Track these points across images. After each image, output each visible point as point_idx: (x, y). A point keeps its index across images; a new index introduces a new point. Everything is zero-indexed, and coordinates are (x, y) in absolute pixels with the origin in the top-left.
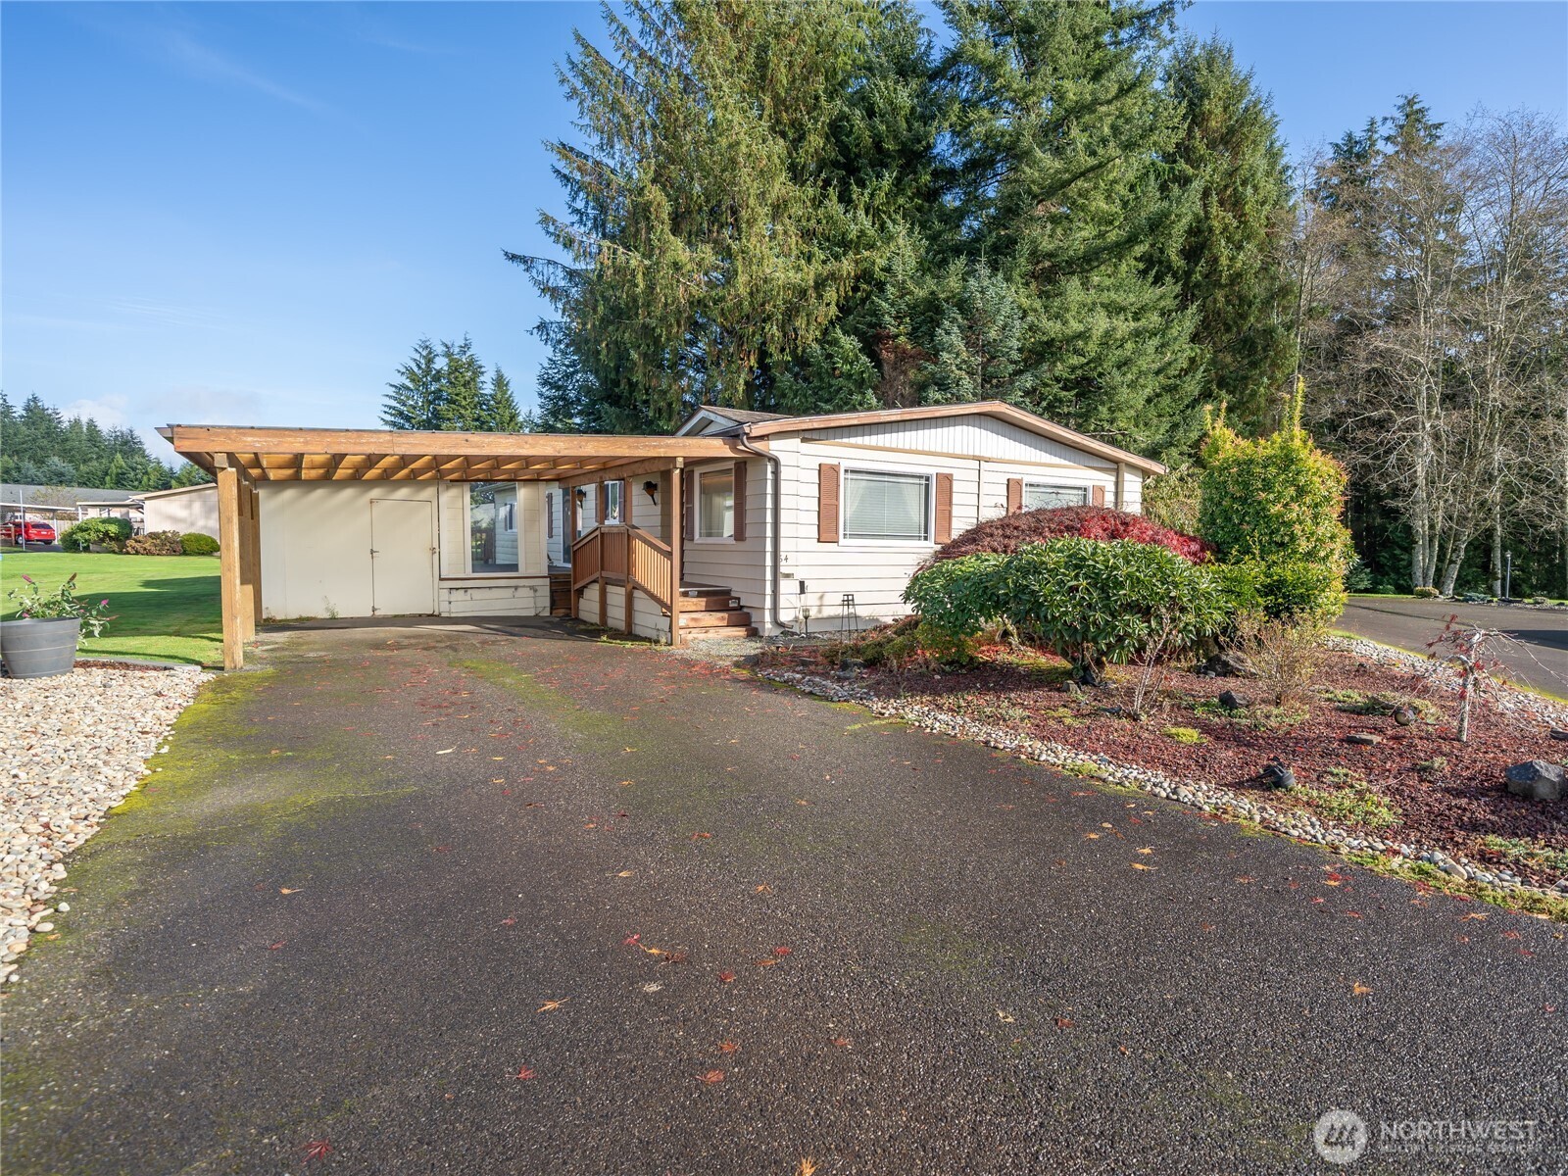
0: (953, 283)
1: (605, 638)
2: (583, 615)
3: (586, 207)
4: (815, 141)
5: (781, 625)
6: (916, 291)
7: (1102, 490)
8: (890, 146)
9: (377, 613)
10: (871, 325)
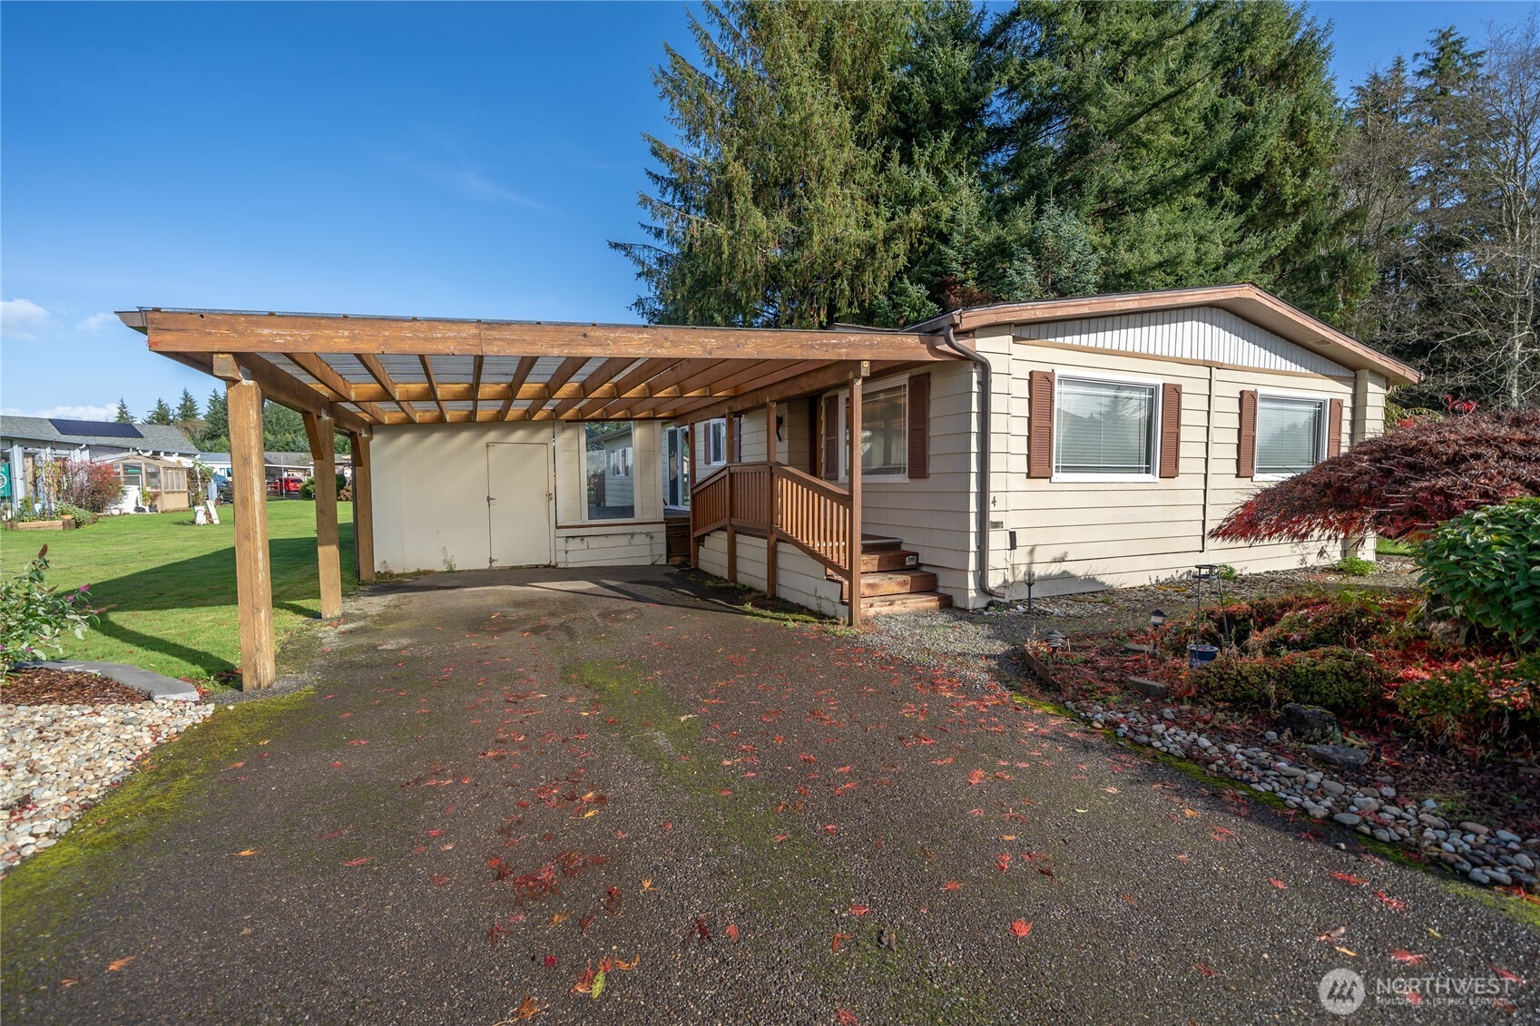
0: (1022, 226)
1: (748, 607)
2: (703, 565)
3: (673, 200)
4: (878, 109)
5: (990, 593)
6: (982, 237)
7: (1340, 404)
8: (948, 107)
9: (494, 564)
10: (935, 274)
